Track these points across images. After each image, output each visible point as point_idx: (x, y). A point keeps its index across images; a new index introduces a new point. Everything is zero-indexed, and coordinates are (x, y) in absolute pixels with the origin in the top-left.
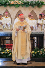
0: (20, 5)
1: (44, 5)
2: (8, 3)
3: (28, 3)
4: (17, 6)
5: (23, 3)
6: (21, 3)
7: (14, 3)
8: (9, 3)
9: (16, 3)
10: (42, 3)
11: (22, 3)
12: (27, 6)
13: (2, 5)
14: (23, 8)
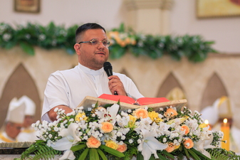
0: (126, 48)
12: (153, 54)
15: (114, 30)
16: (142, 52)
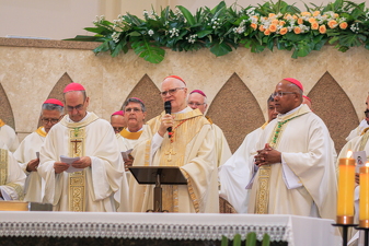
0: (326, 35)
2: (241, 30)
4: (303, 45)
5: (350, 23)
7: (287, 24)
8: (248, 25)
9: (302, 28)
11: (343, 25)
13: (200, 43)
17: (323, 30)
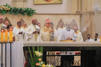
0: (7, 11)
1: (35, 13)
3: (17, 9)
4: (4, 12)
6: (8, 9)
9: (3, 9)
10: (32, 11)
11: (10, 9)
12: (16, 13)
14: (10, 15)
15: (4, 6)
16: (12, 12)
17: (6, 10)
